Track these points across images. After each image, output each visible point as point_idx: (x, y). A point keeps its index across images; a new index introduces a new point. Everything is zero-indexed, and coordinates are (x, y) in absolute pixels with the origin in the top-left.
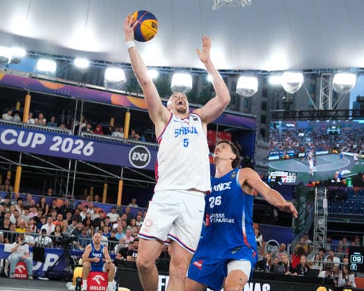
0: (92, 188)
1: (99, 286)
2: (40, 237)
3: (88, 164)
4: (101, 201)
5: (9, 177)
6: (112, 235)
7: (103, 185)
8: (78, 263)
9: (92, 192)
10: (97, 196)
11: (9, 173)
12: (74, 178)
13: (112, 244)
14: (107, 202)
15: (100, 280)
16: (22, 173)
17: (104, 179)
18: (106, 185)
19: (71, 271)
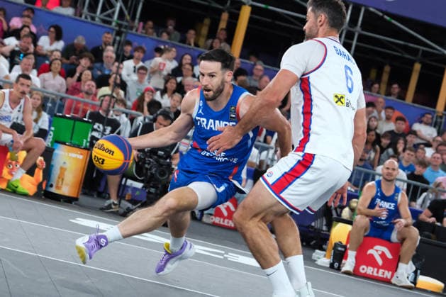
0: (387, 69)
1: (379, 268)
2: (272, 152)
3: (388, 18)
4: (402, 96)
5: (223, 25)
6: (418, 170)
7: (412, 65)
8: (339, 215)
9: (385, 77)
10: (395, 86)
11: (225, 16)
12: (354, 43)
13: (416, 188)
14: (414, 101)
15: (383, 255)
16: (251, 20)
17: (415, 52)
18: (417, 67)
19: (324, 228)
